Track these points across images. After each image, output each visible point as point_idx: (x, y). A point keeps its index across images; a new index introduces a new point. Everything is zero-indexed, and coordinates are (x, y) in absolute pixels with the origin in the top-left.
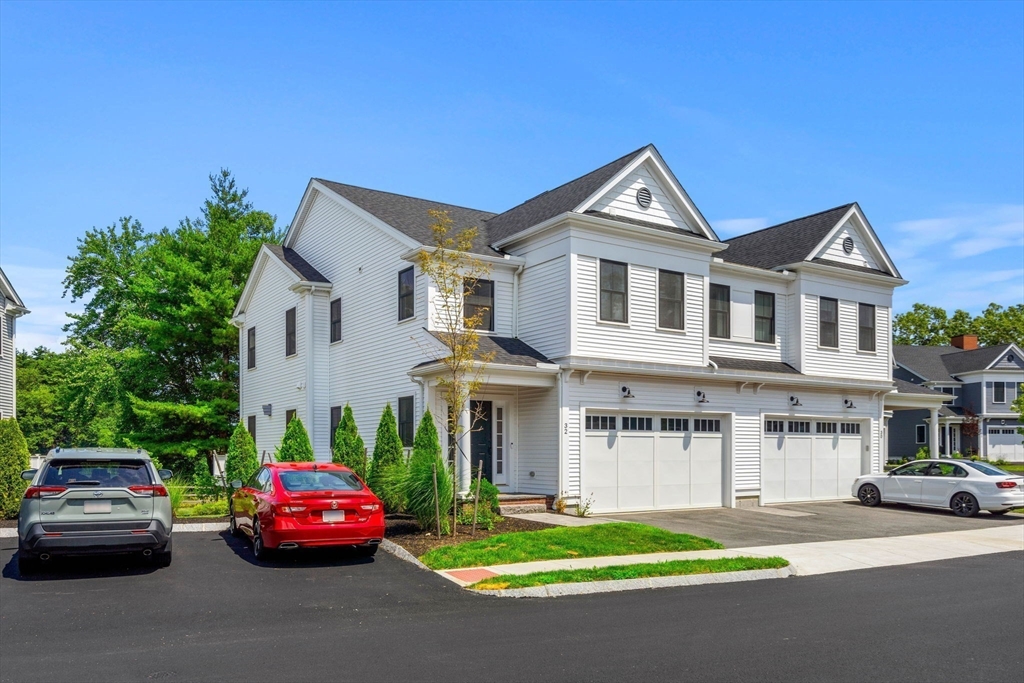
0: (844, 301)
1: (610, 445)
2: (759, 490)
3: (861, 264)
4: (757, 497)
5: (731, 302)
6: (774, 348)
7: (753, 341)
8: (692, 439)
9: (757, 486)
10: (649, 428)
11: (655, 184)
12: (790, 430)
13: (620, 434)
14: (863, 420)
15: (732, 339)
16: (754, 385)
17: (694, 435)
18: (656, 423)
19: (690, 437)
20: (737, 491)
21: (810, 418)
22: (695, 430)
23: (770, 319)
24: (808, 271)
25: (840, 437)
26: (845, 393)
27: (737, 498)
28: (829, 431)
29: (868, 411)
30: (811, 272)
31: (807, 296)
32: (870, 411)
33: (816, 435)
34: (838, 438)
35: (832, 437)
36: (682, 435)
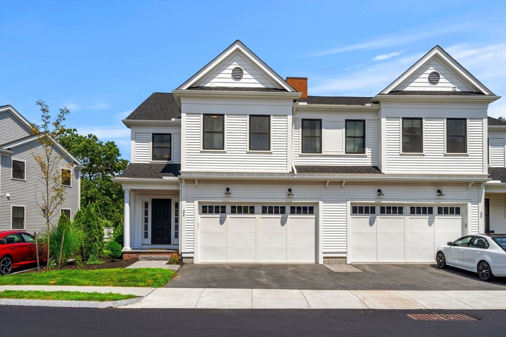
0: (428, 118)
1: (222, 223)
2: (346, 253)
3: (451, 90)
4: (345, 258)
5: (323, 130)
6: (366, 157)
7: (344, 154)
8: (288, 219)
9: (345, 250)
10: (252, 212)
11: (247, 64)
12: (383, 212)
13: (228, 216)
14: (463, 204)
15: (323, 153)
16: (340, 183)
17: (289, 216)
18: (258, 209)
19: (286, 218)
20: (323, 253)
21: (403, 204)
22: (291, 213)
23: (362, 137)
24: (388, 101)
25: (436, 217)
26: (439, 185)
27: (324, 258)
28: (424, 212)
29: (465, 198)
30: (391, 102)
31: (388, 119)
32: (468, 198)
33: (409, 216)
34: (434, 218)
35: (428, 217)
36: (280, 216)
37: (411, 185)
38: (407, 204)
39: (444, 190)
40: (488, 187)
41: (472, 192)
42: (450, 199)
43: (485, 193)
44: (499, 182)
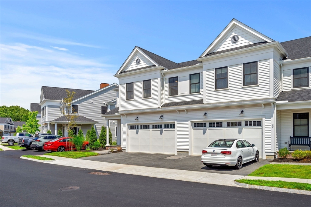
0: (231, 66)
1: (137, 133)
3: (247, 44)
4: (188, 152)
5: (178, 82)
6: (199, 94)
7: (189, 94)
9: (188, 148)
10: (149, 128)
11: (142, 56)
12: (210, 126)
13: (139, 130)
15: (179, 95)
17: (164, 130)
18: (151, 126)
19: (163, 130)
20: (177, 149)
21: (222, 121)
22: (165, 128)
23: (198, 83)
24: (206, 60)
25: (243, 128)
26: (242, 107)
27: (178, 152)
28: (236, 125)
29: (261, 115)
30: (208, 60)
31: (207, 71)
32: (263, 115)
33: (226, 128)
34: (242, 129)
35: (238, 128)
36: (160, 130)
37: (224, 109)
38: (225, 121)
39: (245, 110)
40: (278, 106)
41: (267, 110)
42: (250, 116)
43: (277, 110)
44: (287, 101)
